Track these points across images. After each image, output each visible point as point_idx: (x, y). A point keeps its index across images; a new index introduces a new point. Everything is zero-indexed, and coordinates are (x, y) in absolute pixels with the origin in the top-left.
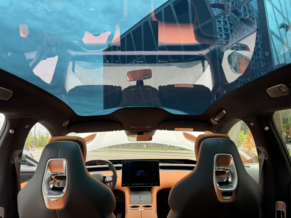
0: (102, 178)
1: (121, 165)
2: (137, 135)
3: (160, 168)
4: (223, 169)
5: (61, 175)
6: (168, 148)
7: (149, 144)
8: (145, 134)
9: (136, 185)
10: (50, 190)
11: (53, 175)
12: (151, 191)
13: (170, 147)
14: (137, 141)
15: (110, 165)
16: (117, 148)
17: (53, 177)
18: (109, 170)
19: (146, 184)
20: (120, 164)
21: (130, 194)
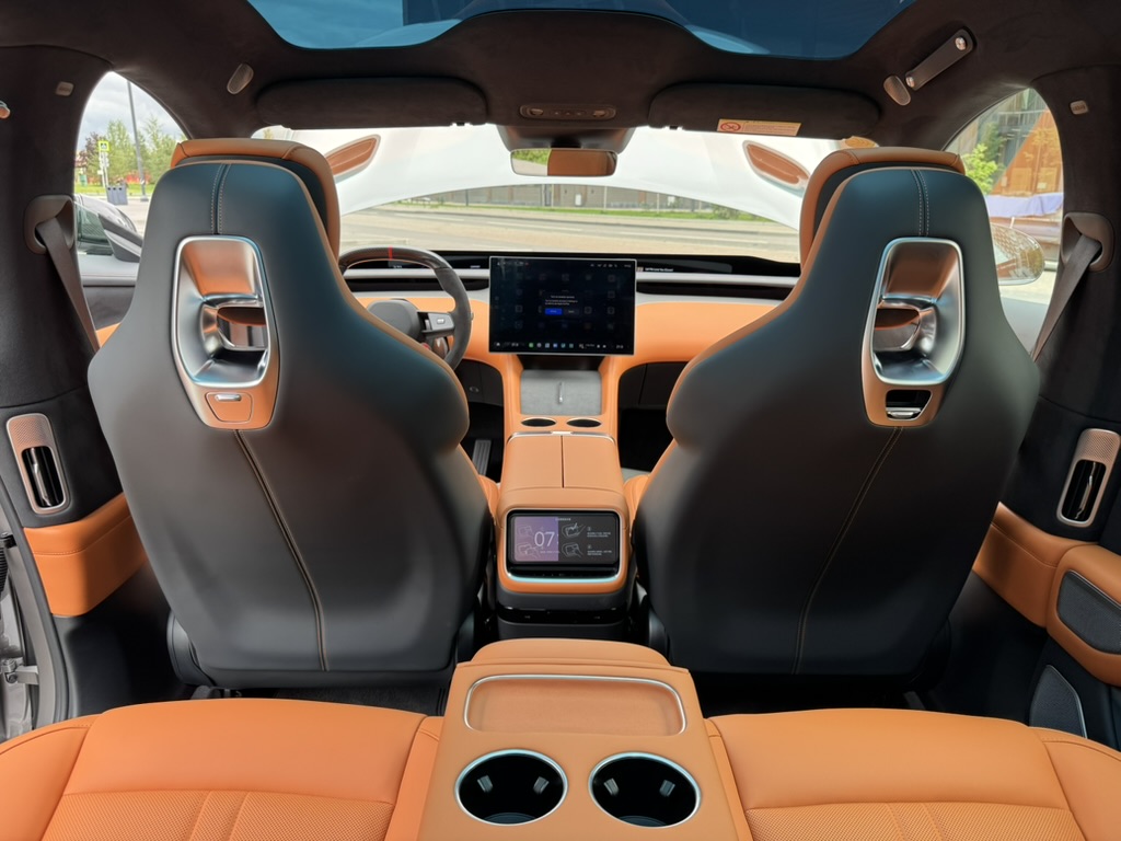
0: (415, 318)
1: (485, 273)
2: (552, 147)
3: (640, 291)
4: (908, 301)
5: (242, 304)
6: (669, 210)
7: (593, 192)
8: (584, 143)
9: (543, 349)
10: (208, 358)
11: (209, 303)
12: (600, 368)
13: (678, 207)
14: (550, 174)
15: (440, 269)
16: (467, 203)
17: (213, 312)
18: (439, 288)
19: (581, 346)
20: (482, 268)
21: (521, 377)
